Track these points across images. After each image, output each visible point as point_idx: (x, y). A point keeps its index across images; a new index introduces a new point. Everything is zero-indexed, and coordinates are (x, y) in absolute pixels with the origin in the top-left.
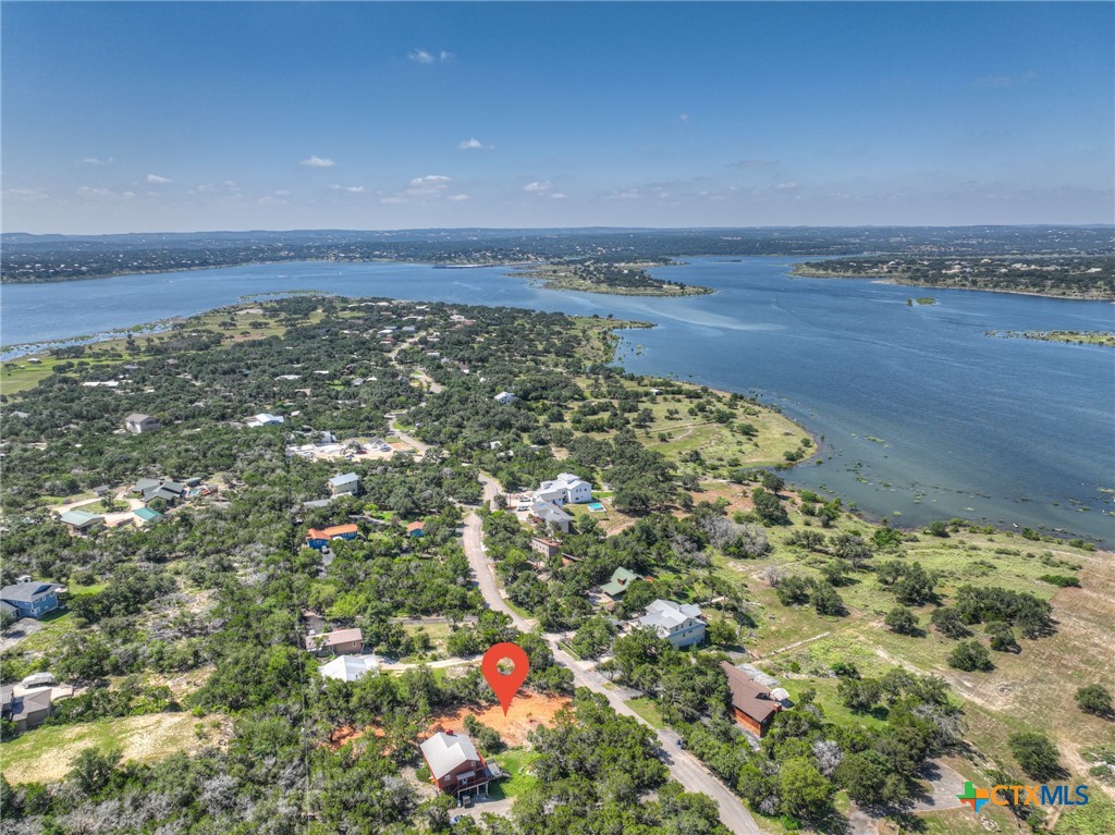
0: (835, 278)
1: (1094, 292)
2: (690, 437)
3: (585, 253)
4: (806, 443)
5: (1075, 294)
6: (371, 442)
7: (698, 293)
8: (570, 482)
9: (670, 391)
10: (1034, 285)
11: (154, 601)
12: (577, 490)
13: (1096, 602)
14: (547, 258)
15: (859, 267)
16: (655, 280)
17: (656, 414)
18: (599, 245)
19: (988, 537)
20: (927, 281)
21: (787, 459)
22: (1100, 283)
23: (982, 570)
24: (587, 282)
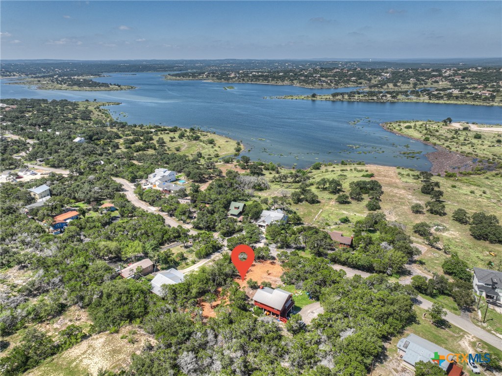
0: (185, 80)
1: (286, 82)
2: (188, 148)
3: (49, 72)
4: (238, 144)
5: (280, 83)
6: (20, 171)
7: (129, 88)
8: (164, 172)
9: (159, 129)
10: (265, 80)
13: (383, 180)
14: (27, 75)
15: (193, 75)
16: (102, 83)
17: (165, 140)
18: (54, 68)
19: (332, 166)
20: (225, 80)
21: (236, 151)
22: (287, 78)
23: (344, 177)
24: (64, 86)
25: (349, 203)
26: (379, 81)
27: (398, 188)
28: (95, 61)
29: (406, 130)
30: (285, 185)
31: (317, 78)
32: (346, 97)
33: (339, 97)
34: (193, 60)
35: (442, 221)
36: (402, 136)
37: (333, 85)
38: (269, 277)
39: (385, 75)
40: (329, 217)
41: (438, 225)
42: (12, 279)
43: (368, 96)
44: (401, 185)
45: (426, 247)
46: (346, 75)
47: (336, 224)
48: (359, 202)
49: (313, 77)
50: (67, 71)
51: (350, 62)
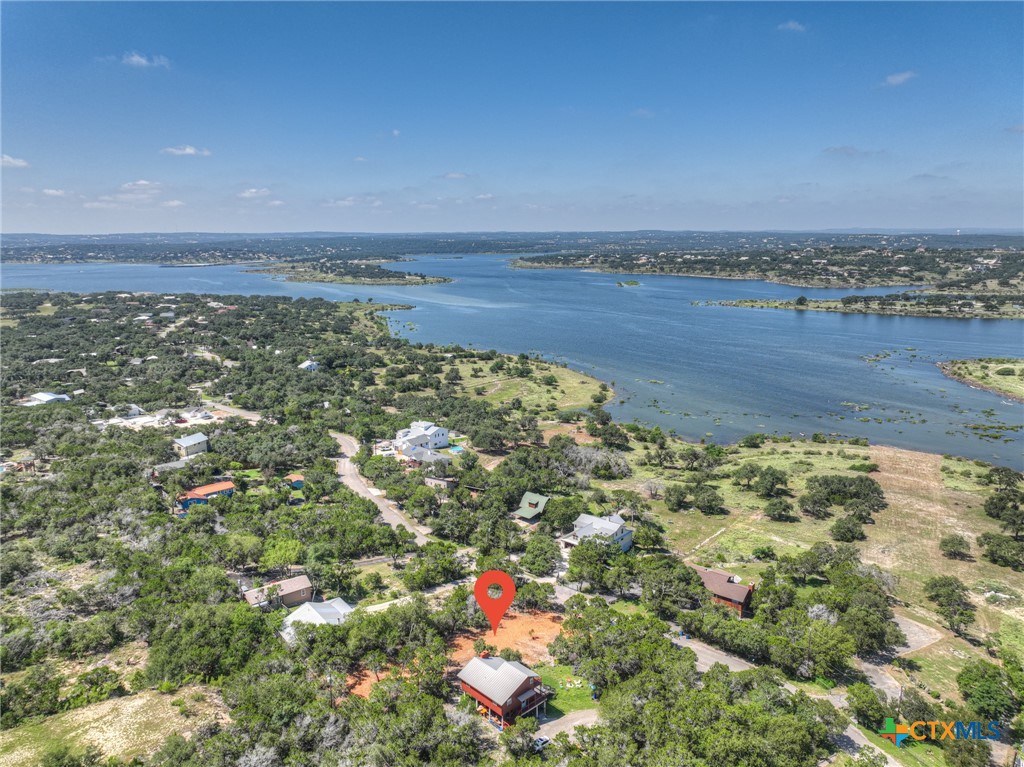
0: (549, 268)
1: (750, 274)
2: (501, 389)
3: (315, 253)
4: (604, 388)
5: (738, 276)
6: (189, 412)
7: (440, 282)
8: (427, 429)
9: (461, 354)
10: (707, 270)
11: (14, 583)
12: (436, 435)
13: (897, 480)
14: (279, 258)
15: (566, 260)
16: (396, 272)
17: (462, 374)
18: (326, 246)
19: (789, 444)
20: (625, 269)
21: (595, 402)
22: (753, 267)
23: (805, 467)
24: (331, 275)
25: (793, 520)
26: (967, 274)
27: (929, 499)
28: (398, 235)
29: (998, 377)
30: (667, 473)
31: (820, 266)
32: (875, 305)
33: (860, 306)
34: (576, 233)
35: (1014, 583)
36: (984, 390)
37: (853, 281)
38: (533, 643)
39: (985, 262)
40: (735, 544)
41: (997, 590)
42: (71, 582)
43: (927, 305)
44: (938, 494)
45: (941, 632)
46: (889, 262)
47: (742, 559)
48: (820, 521)
49: (811, 264)
50: (345, 251)
51: (908, 236)
